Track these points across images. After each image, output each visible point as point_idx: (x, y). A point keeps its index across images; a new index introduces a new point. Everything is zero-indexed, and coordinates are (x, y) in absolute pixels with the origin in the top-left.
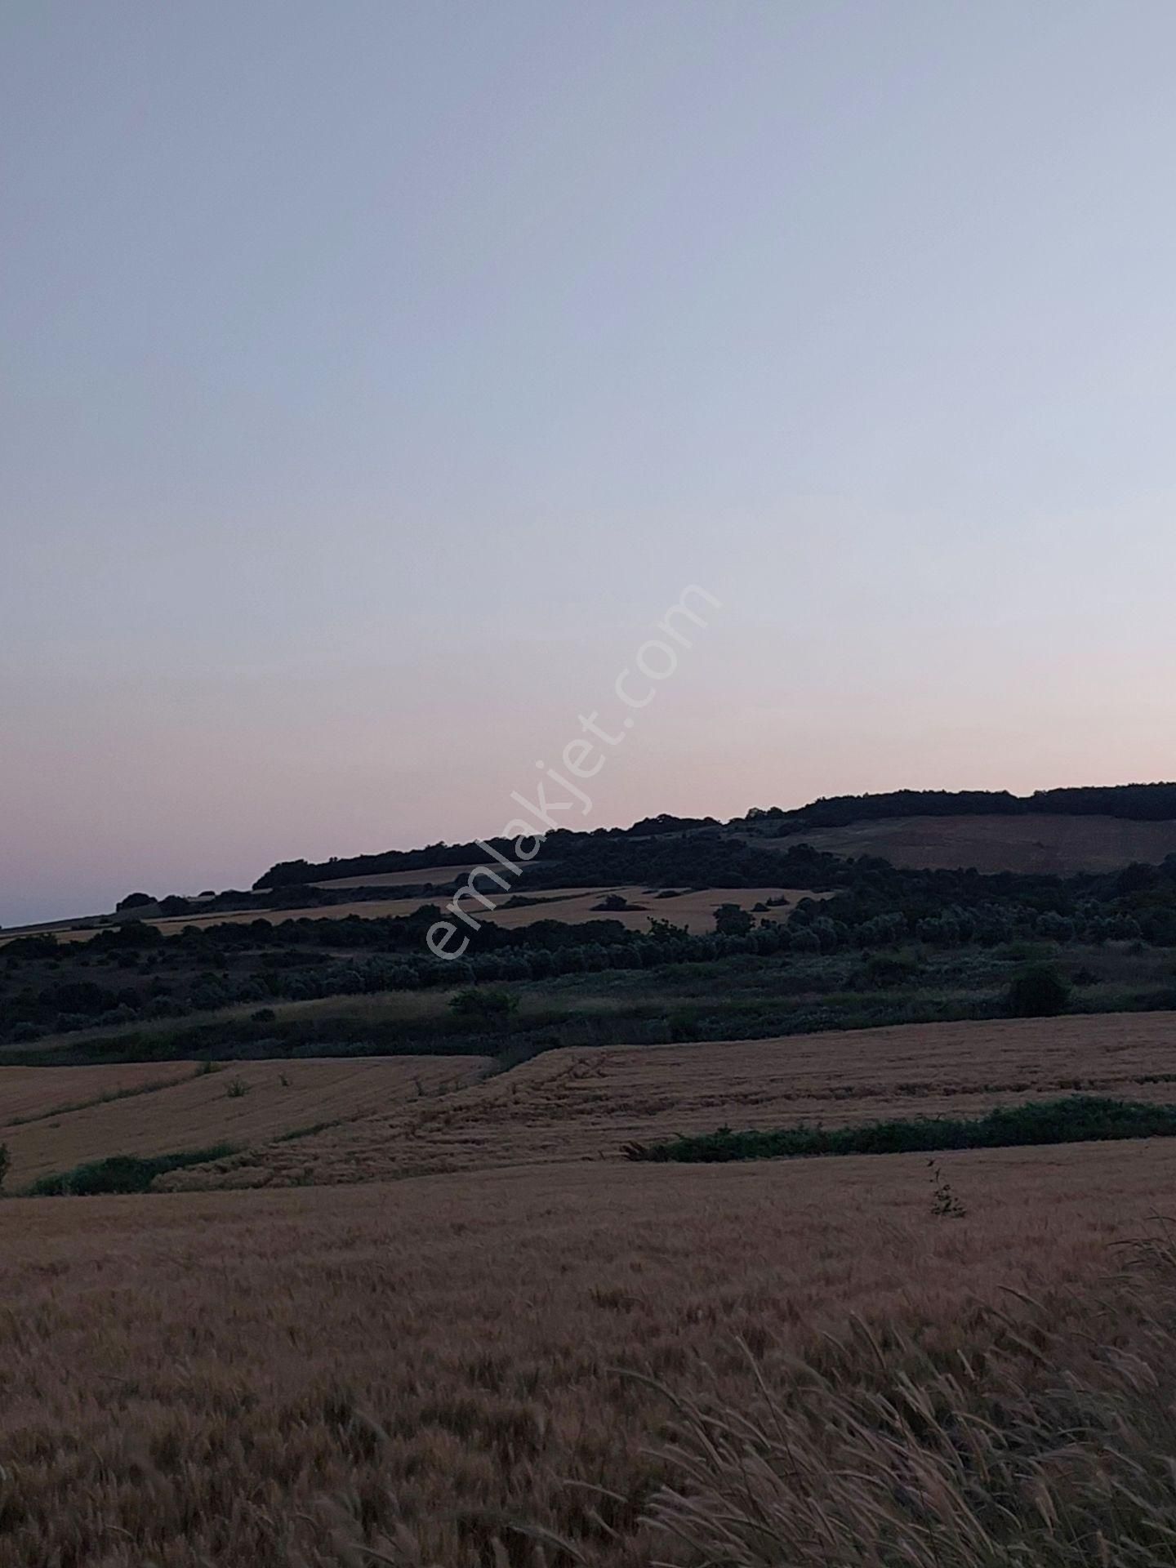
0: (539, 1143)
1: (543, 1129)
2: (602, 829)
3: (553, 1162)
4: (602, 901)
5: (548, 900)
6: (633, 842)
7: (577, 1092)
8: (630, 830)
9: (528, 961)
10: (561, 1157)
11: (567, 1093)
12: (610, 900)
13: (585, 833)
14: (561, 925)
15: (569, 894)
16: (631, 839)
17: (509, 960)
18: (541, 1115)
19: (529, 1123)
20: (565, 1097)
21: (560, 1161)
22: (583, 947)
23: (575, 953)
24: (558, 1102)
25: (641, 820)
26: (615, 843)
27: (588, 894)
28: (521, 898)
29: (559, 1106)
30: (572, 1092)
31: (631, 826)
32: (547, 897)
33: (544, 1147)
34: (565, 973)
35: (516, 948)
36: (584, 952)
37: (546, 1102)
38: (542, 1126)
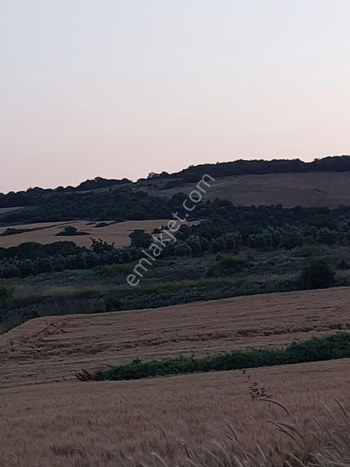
0: (26, 373)
1: (28, 366)
2: (61, 187)
3: (36, 384)
4: (62, 230)
5: (30, 230)
6: (79, 194)
7: (49, 343)
8: (78, 187)
9: (18, 266)
10: (41, 381)
11: (43, 343)
12: (66, 229)
13: (51, 189)
14: (38, 245)
15: (42, 226)
16: (78, 192)
17: (6, 266)
18: (28, 357)
19: (20, 362)
20: (42, 346)
21: (40, 383)
22: (51, 257)
23: (47, 261)
24: (39, 349)
25: (85, 181)
26: (68, 195)
27: (54, 226)
28: (12, 229)
29: (39, 351)
30: (46, 343)
31: (79, 185)
32: (29, 228)
33: (30, 376)
34: (40, 273)
35: (11, 259)
36: (52, 260)
37: (31, 349)
38: (29, 364)
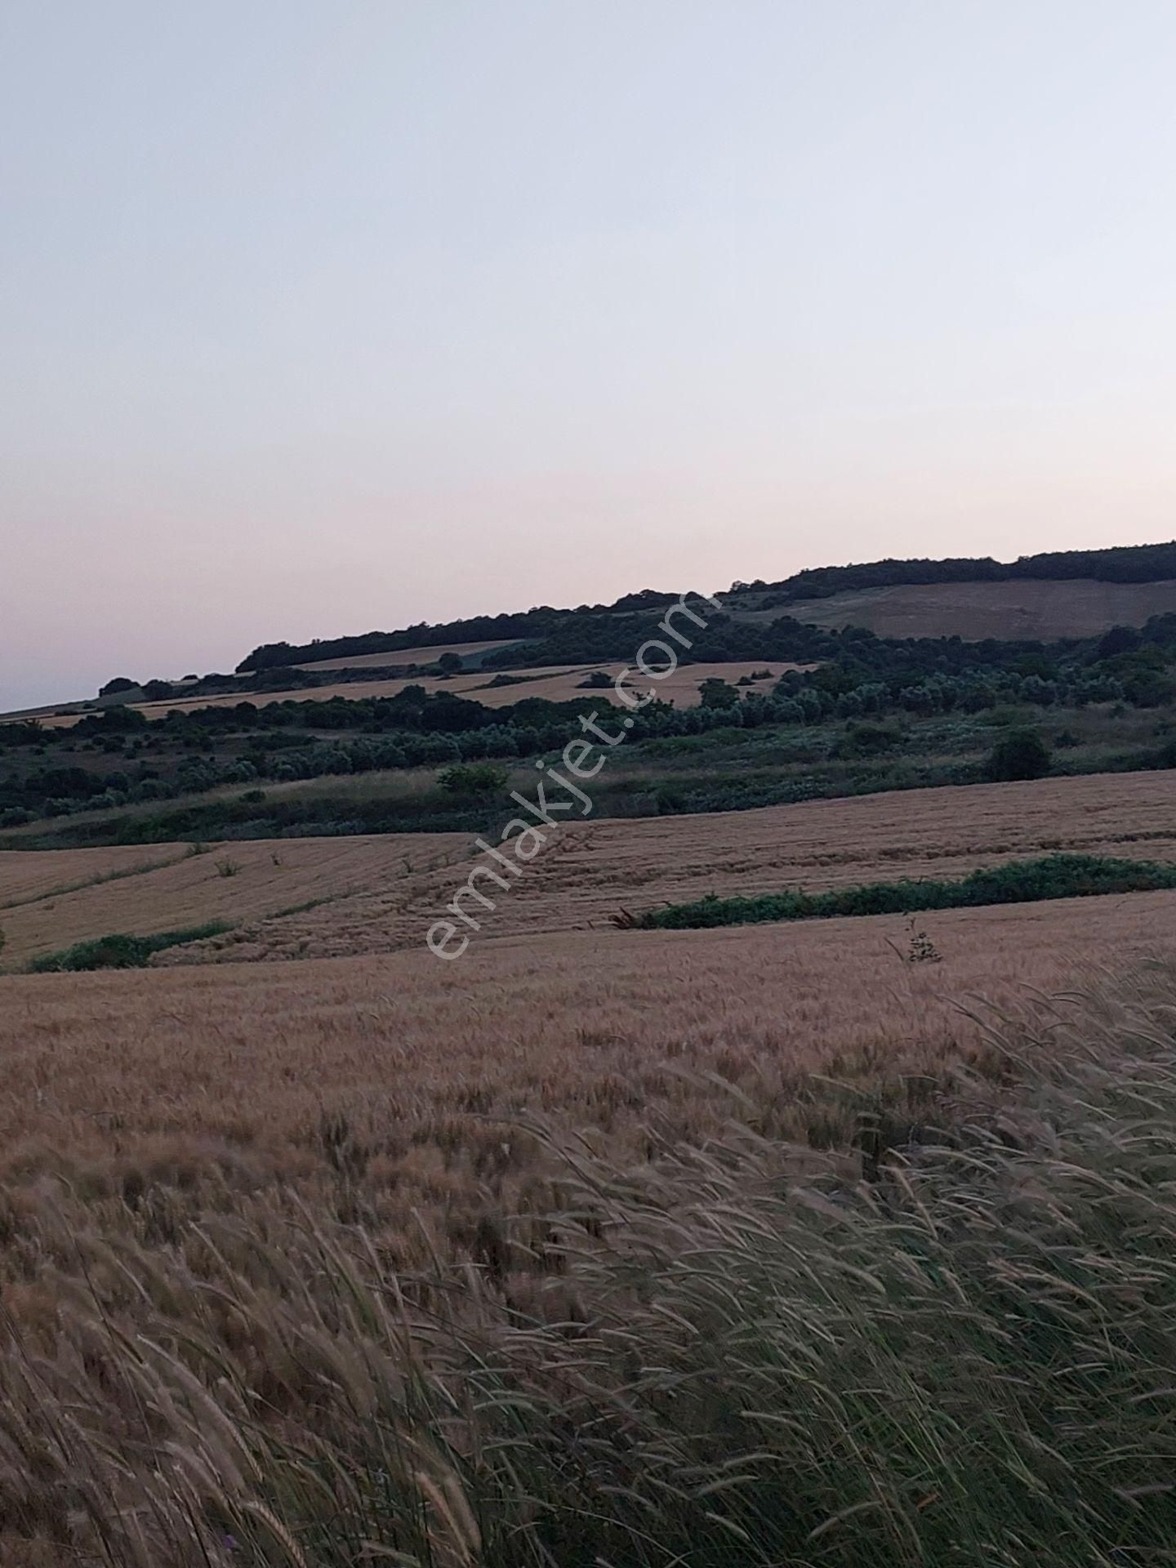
0: (529, 915)
1: (532, 902)
2: (584, 606)
3: (544, 932)
4: (587, 678)
5: (533, 679)
6: (616, 619)
7: (565, 866)
8: (614, 606)
9: (515, 738)
10: (552, 927)
11: (555, 866)
12: (594, 677)
13: (568, 610)
14: (547, 703)
15: (554, 672)
16: (614, 615)
17: (495, 738)
18: (531, 888)
19: (519, 896)
20: (555, 870)
21: (551, 931)
22: (569, 723)
23: (561, 731)
24: (549, 875)
25: (625, 595)
26: (598, 620)
27: (573, 672)
28: (506, 677)
29: (548, 879)
30: (560, 866)
31: (615, 602)
32: (531, 675)
33: (534, 918)
34: (550, 750)
35: (502, 726)
36: (571, 728)
37: (535, 875)
38: (531, 899)
